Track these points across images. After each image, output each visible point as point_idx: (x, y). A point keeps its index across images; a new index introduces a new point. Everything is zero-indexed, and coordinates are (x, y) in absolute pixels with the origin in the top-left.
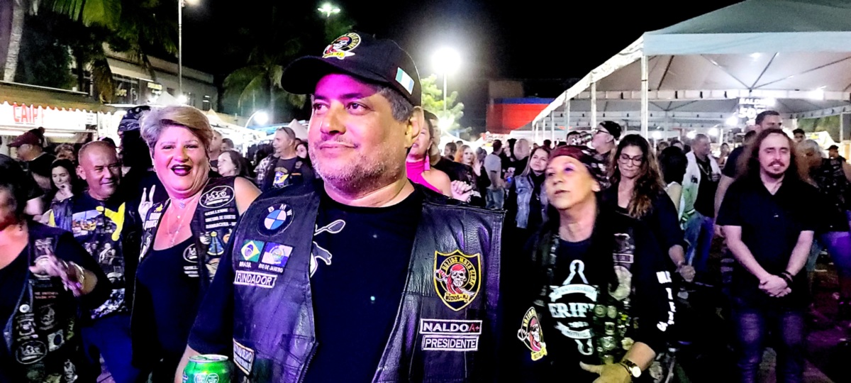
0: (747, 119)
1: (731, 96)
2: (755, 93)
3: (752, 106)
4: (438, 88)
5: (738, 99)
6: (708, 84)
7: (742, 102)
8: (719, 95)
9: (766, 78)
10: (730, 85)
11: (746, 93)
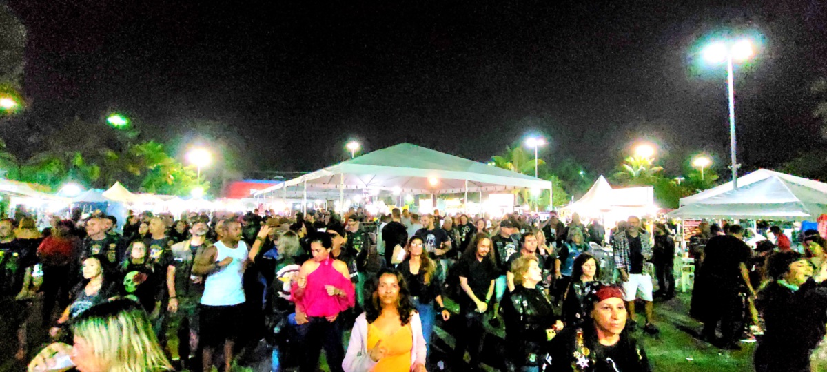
0: (365, 198)
1: (359, 188)
2: (368, 187)
3: (367, 193)
4: (194, 172)
5: (362, 189)
6: (350, 183)
7: (364, 191)
8: (354, 187)
9: (373, 181)
10: (359, 183)
11: (365, 187)
